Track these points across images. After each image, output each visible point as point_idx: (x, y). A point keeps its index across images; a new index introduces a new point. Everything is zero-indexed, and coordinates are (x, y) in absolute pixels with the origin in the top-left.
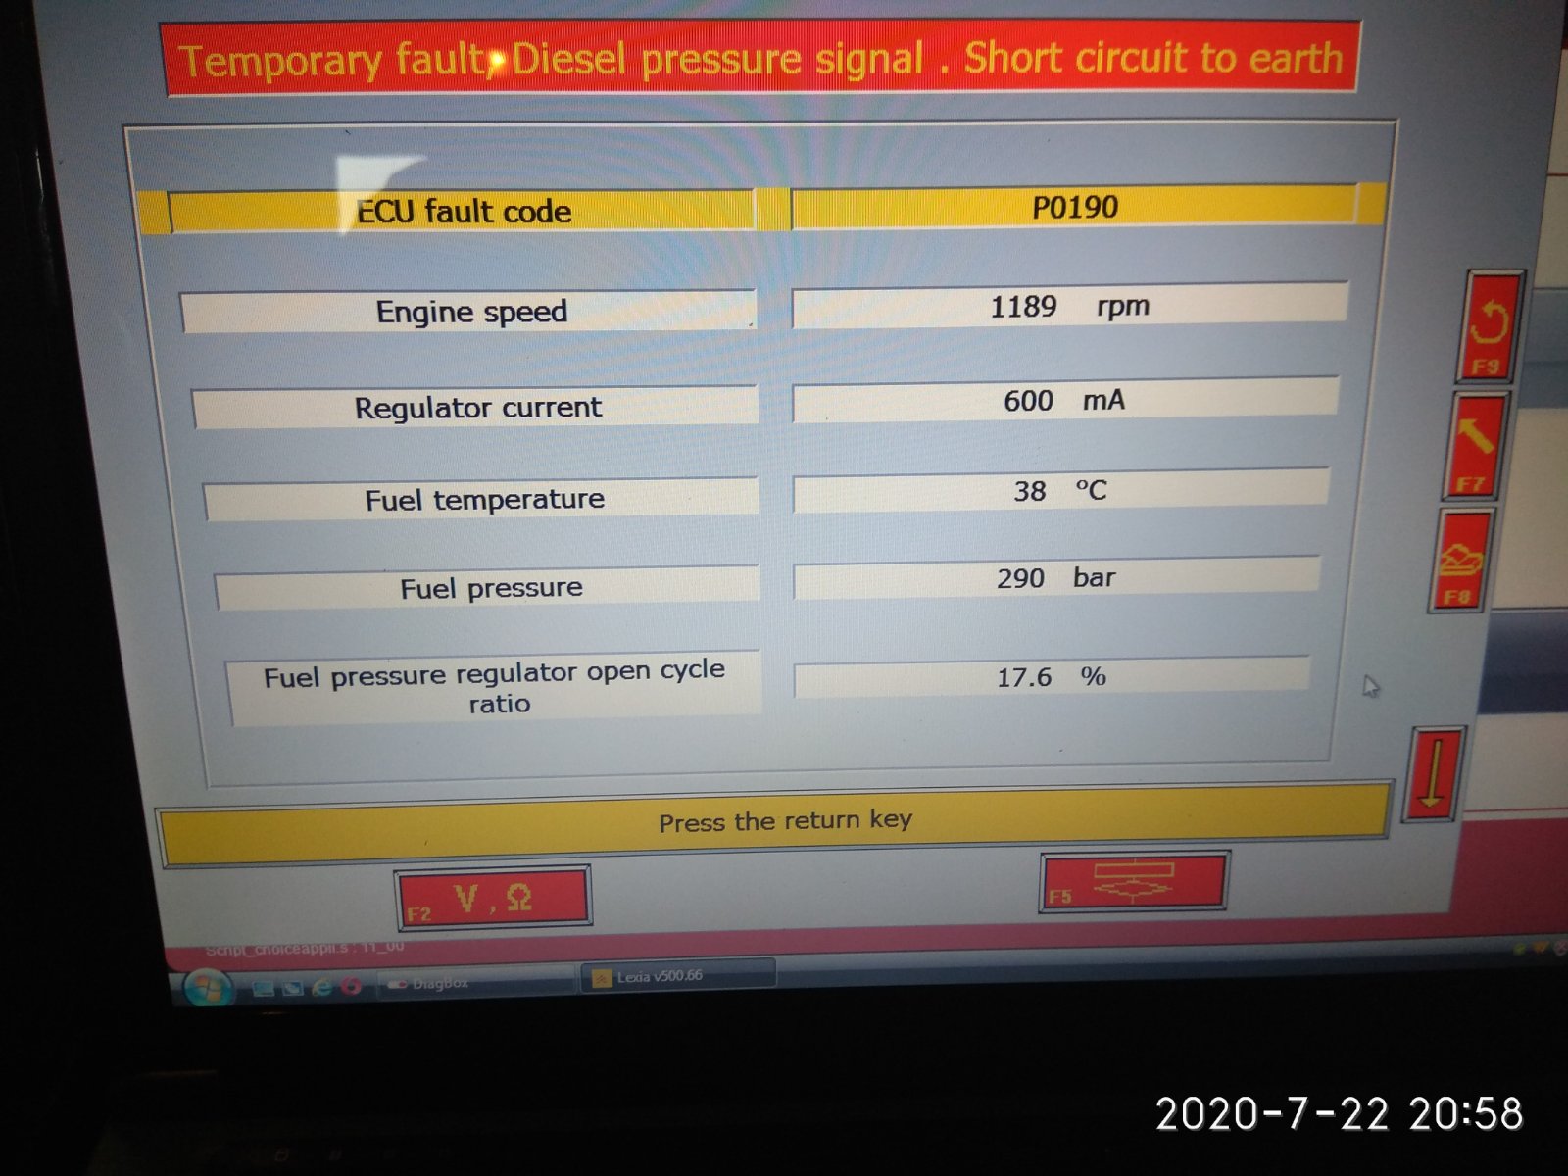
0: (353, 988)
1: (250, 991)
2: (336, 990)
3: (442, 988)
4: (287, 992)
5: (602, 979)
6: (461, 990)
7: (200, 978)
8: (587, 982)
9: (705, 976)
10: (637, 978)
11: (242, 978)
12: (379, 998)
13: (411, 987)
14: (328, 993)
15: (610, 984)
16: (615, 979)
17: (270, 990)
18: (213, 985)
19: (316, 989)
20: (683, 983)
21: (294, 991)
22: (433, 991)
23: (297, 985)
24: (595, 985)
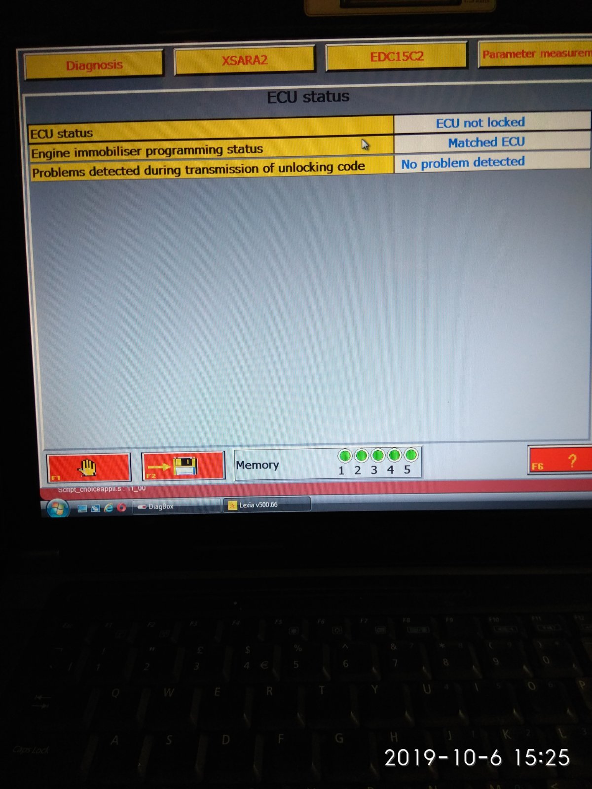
0: (122, 508)
1: (76, 510)
2: (115, 509)
3: (161, 509)
4: (93, 510)
5: (233, 506)
6: (170, 510)
7: (54, 503)
8: (226, 507)
9: (279, 505)
10: (248, 506)
11: (73, 503)
12: (134, 513)
13: (148, 508)
14: (111, 510)
15: (236, 509)
16: (238, 506)
17: (86, 509)
18: (60, 507)
19: (106, 509)
20: (270, 508)
21: (96, 510)
22: (157, 511)
23: (98, 507)
24: (229, 509)
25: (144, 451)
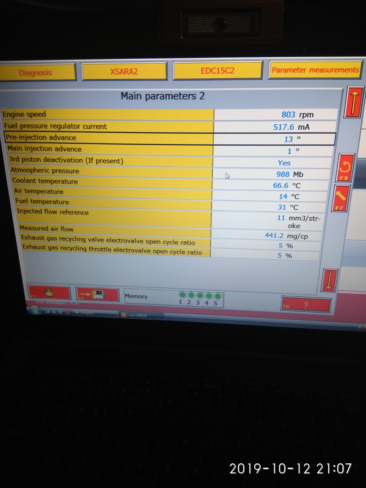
0: (67, 312)
1: (44, 312)
2: (64, 313)
3: (87, 314)
4: (53, 312)
5: (124, 315)
6: (92, 315)
7: (33, 308)
8: (120, 315)
9: (147, 316)
10: (132, 315)
11: (43, 309)
12: (73, 315)
13: (81, 313)
14: (62, 313)
15: (125, 316)
16: (127, 315)
17: (49, 312)
18: (36, 310)
19: (59, 312)
20: (142, 317)
21: (54, 312)
22: (85, 315)
23: (55, 311)
24: (122, 316)
25: (76, 286)
